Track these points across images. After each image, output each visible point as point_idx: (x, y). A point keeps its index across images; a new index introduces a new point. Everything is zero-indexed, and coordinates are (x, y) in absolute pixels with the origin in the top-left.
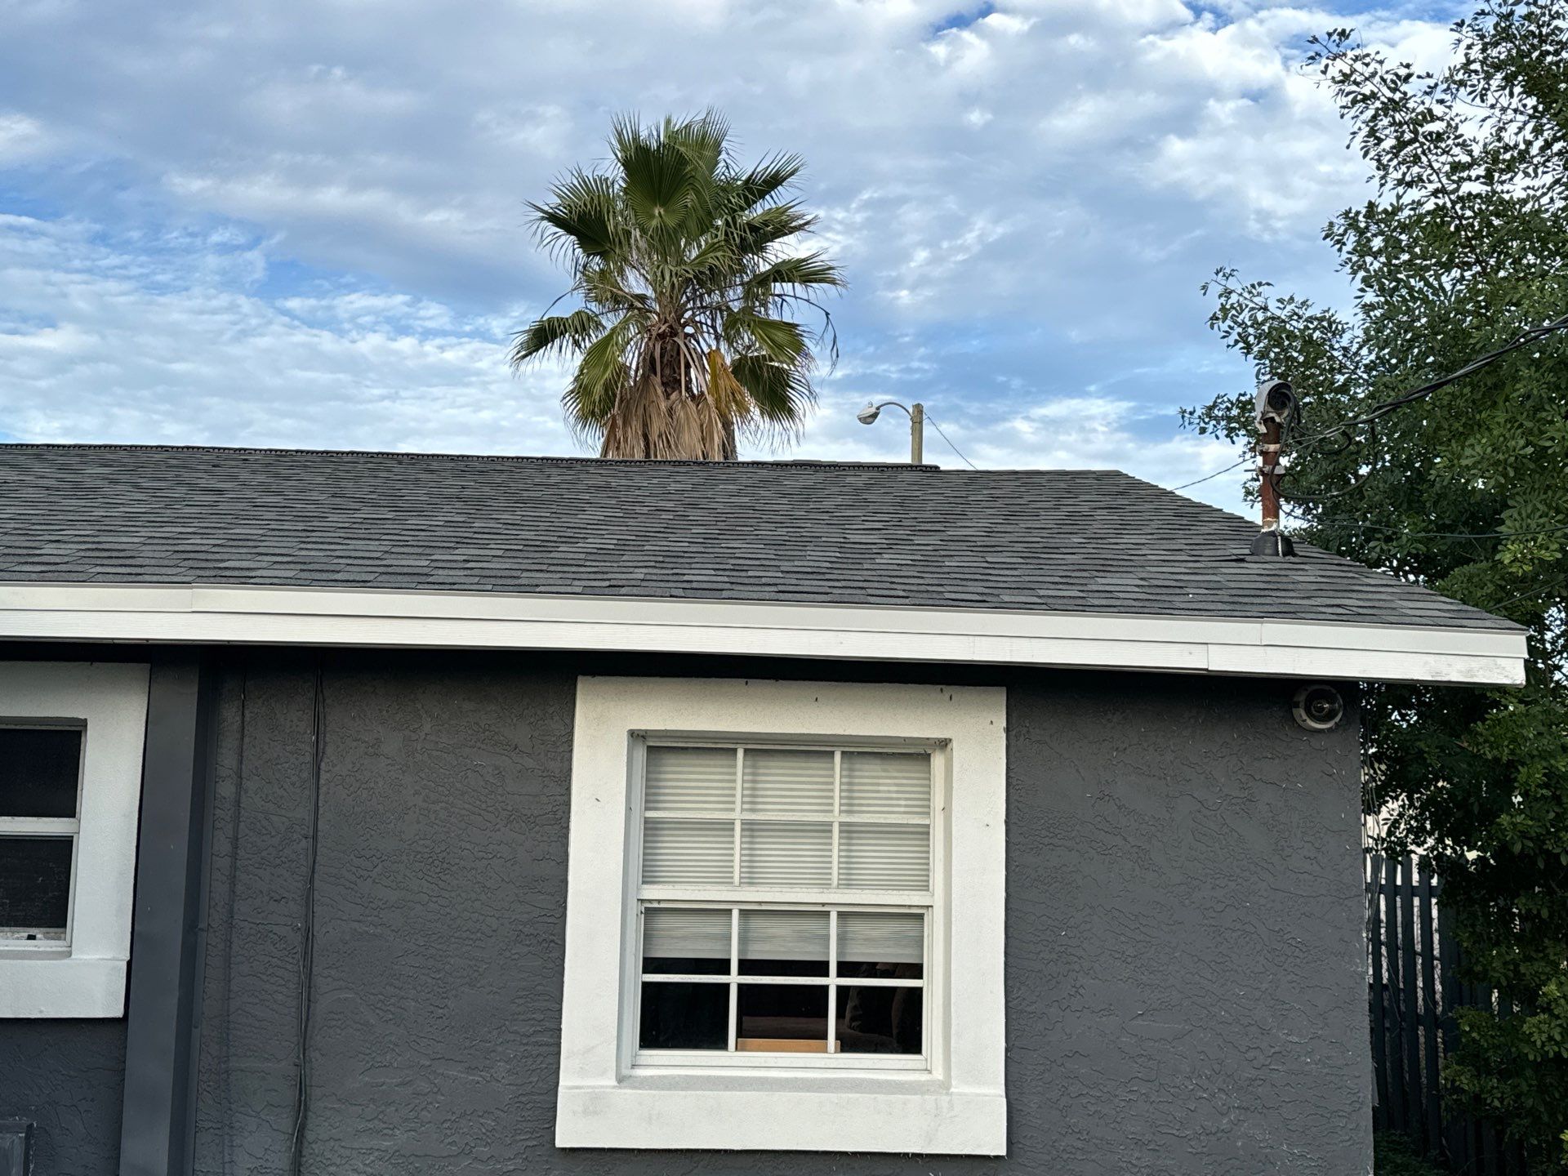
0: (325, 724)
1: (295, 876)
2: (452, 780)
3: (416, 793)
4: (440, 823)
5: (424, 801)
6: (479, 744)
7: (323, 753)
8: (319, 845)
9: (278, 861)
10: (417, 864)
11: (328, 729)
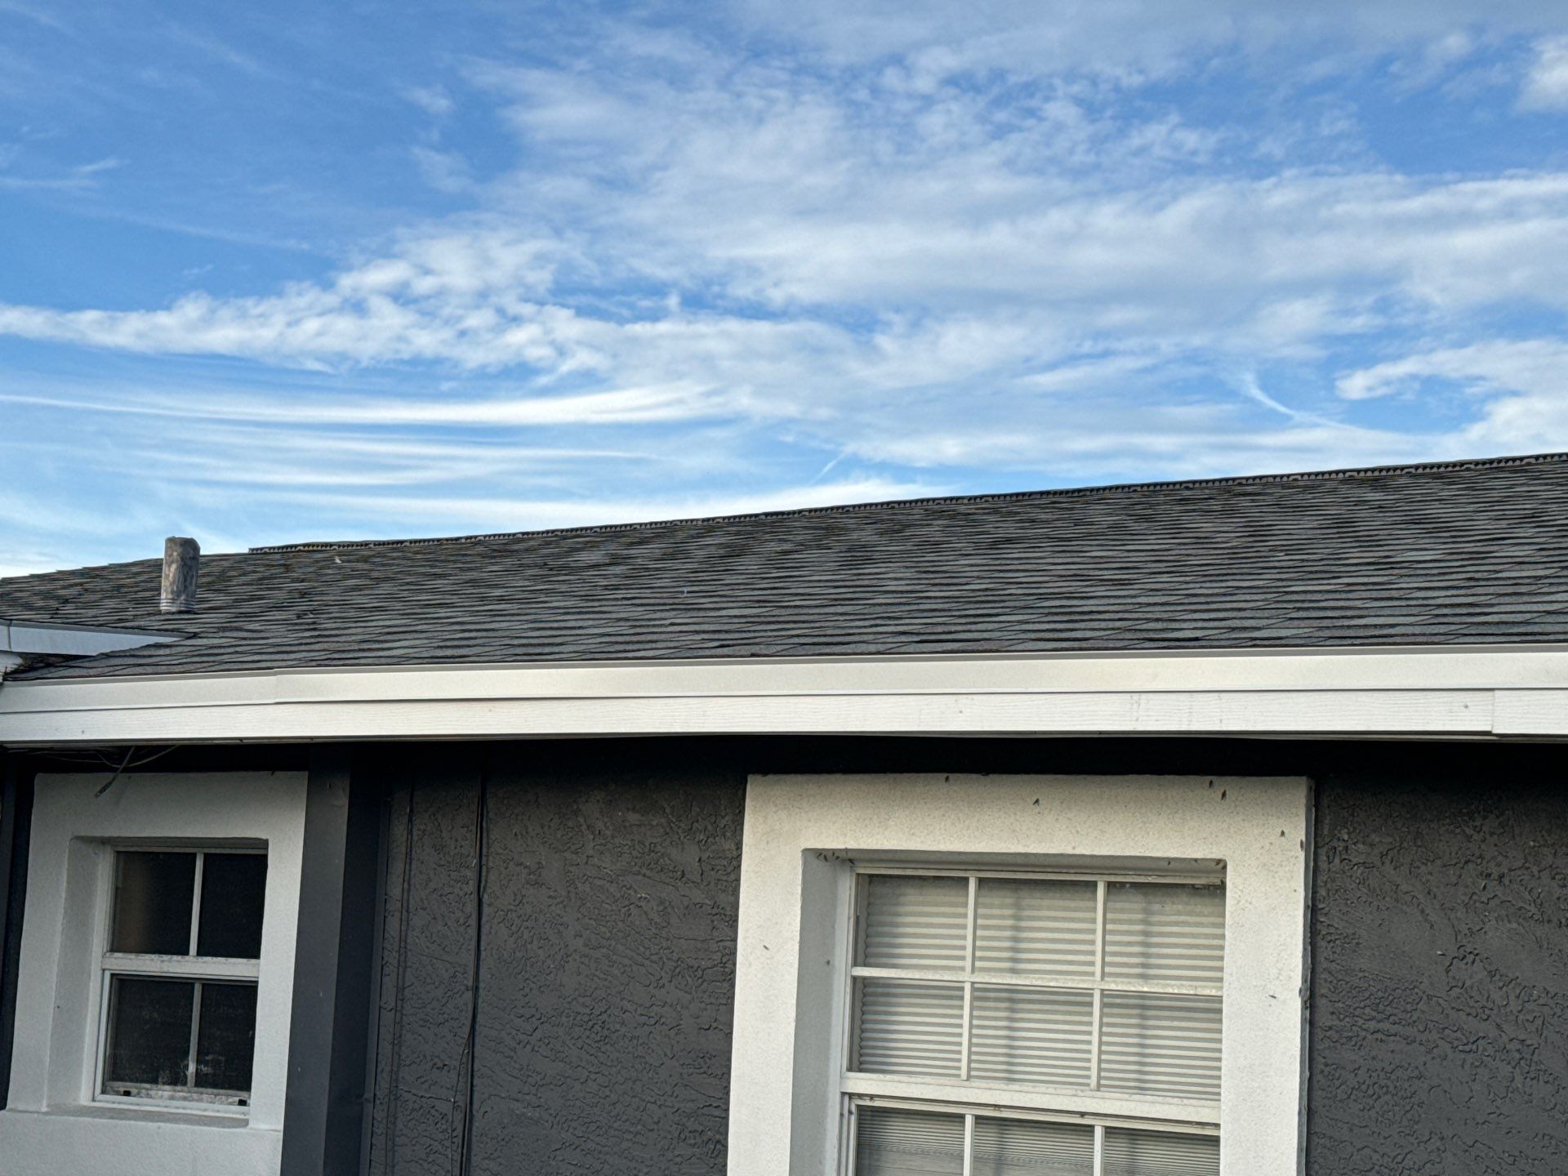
0: (488, 843)
1: (457, 1038)
2: (614, 917)
3: (578, 935)
4: (602, 976)
5: (586, 945)
6: (644, 871)
7: (486, 881)
8: (480, 1000)
9: (441, 1019)
10: (577, 1029)
11: (492, 850)
